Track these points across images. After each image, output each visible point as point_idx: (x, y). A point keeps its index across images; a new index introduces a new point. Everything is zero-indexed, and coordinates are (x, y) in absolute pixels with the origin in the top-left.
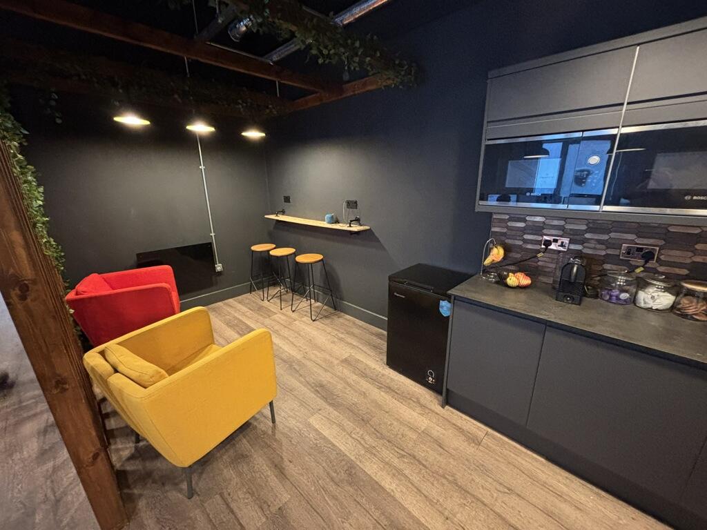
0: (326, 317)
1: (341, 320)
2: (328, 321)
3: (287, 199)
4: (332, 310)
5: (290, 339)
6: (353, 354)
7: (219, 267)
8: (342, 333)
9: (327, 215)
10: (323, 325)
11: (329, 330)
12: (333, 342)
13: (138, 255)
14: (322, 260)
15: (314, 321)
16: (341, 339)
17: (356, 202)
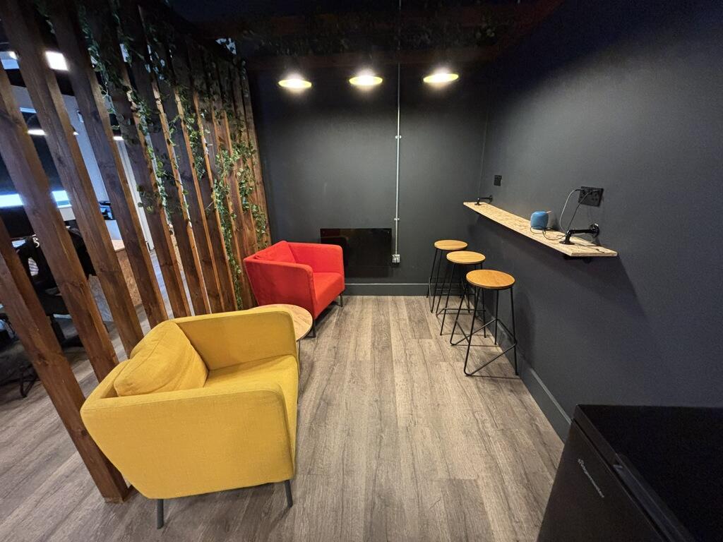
0: (492, 379)
1: (512, 399)
2: (488, 387)
3: (498, 181)
4: (510, 372)
5: (416, 385)
6: (480, 482)
7: (396, 258)
8: (495, 425)
9: (536, 213)
10: (476, 391)
11: (479, 404)
12: (467, 433)
13: (322, 230)
14: (510, 287)
15: (468, 375)
16: (483, 436)
17: (600, 192)
